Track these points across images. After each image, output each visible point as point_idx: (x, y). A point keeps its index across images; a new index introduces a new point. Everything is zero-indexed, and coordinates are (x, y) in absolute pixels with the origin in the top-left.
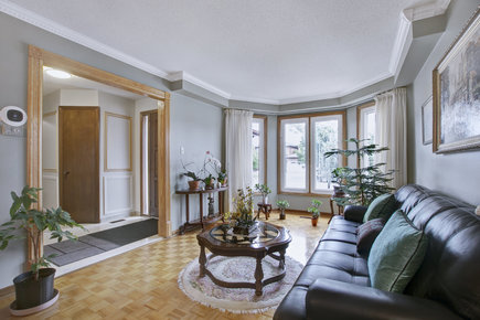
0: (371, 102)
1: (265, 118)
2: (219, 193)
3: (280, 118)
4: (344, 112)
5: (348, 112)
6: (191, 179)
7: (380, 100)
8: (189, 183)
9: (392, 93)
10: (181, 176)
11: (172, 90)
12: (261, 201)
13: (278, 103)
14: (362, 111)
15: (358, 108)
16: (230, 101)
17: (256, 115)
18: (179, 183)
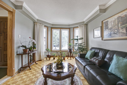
0: (77, 27)
1: (48, 28)
2: (33, 54)
3: (52, 28)
4: (69, 29)
5: (71, 29)
6: (24, 48)
7: (80, 27)
8: (23, 50)
9: (83, 26)
10: (19, 47)
11: (16, 9)
12: (47, 54)
13: (52, 23)
14: (75, 29)
15: (74, 28)
16: (38, 20)
17: (45, 26)
18: (18, 50)
